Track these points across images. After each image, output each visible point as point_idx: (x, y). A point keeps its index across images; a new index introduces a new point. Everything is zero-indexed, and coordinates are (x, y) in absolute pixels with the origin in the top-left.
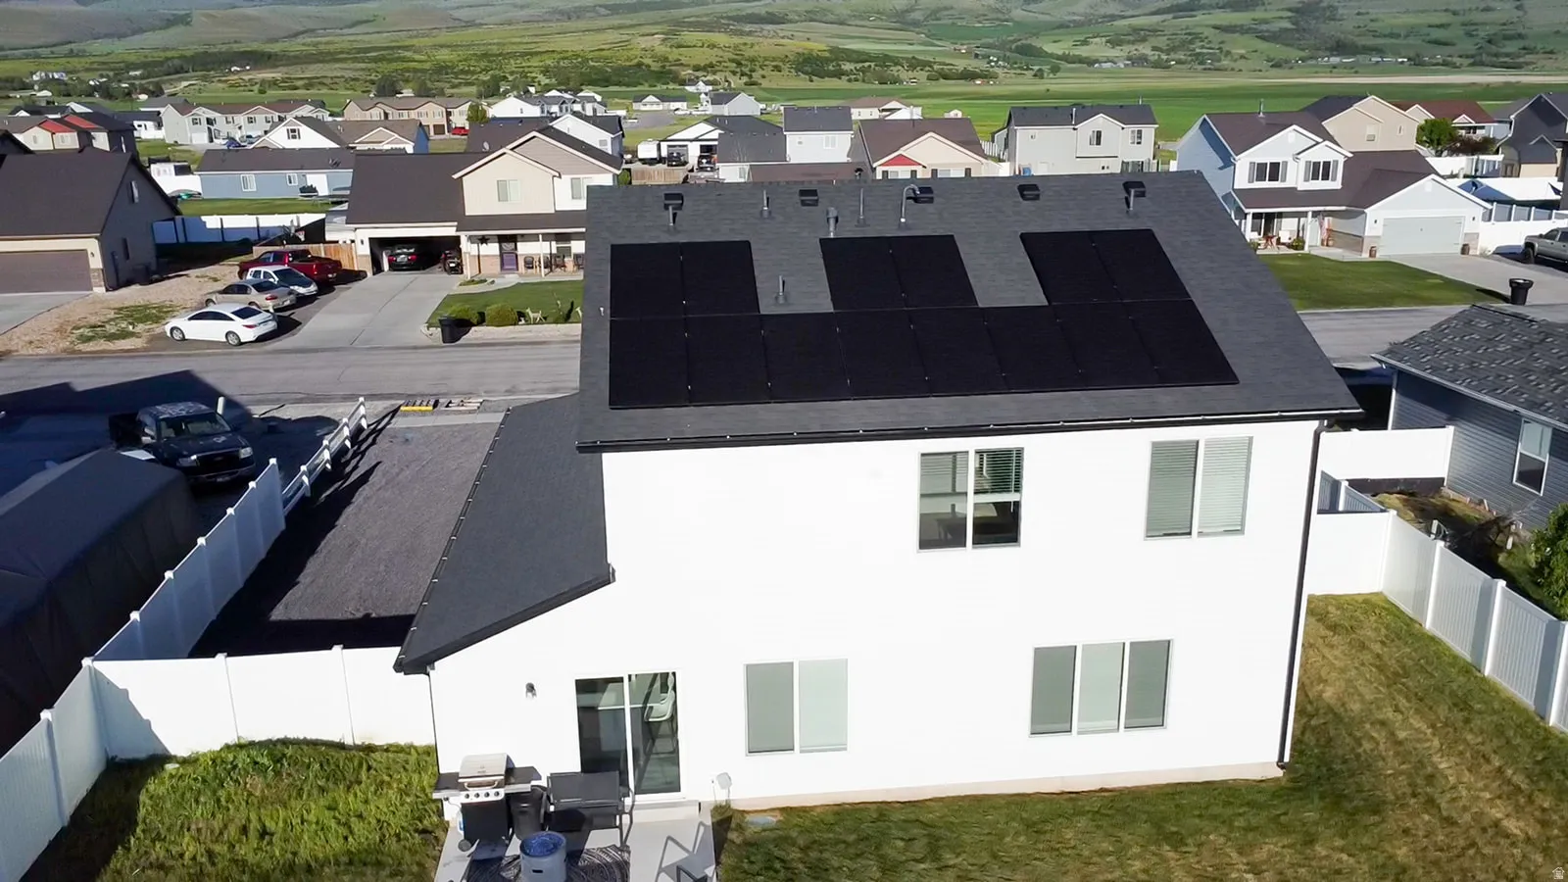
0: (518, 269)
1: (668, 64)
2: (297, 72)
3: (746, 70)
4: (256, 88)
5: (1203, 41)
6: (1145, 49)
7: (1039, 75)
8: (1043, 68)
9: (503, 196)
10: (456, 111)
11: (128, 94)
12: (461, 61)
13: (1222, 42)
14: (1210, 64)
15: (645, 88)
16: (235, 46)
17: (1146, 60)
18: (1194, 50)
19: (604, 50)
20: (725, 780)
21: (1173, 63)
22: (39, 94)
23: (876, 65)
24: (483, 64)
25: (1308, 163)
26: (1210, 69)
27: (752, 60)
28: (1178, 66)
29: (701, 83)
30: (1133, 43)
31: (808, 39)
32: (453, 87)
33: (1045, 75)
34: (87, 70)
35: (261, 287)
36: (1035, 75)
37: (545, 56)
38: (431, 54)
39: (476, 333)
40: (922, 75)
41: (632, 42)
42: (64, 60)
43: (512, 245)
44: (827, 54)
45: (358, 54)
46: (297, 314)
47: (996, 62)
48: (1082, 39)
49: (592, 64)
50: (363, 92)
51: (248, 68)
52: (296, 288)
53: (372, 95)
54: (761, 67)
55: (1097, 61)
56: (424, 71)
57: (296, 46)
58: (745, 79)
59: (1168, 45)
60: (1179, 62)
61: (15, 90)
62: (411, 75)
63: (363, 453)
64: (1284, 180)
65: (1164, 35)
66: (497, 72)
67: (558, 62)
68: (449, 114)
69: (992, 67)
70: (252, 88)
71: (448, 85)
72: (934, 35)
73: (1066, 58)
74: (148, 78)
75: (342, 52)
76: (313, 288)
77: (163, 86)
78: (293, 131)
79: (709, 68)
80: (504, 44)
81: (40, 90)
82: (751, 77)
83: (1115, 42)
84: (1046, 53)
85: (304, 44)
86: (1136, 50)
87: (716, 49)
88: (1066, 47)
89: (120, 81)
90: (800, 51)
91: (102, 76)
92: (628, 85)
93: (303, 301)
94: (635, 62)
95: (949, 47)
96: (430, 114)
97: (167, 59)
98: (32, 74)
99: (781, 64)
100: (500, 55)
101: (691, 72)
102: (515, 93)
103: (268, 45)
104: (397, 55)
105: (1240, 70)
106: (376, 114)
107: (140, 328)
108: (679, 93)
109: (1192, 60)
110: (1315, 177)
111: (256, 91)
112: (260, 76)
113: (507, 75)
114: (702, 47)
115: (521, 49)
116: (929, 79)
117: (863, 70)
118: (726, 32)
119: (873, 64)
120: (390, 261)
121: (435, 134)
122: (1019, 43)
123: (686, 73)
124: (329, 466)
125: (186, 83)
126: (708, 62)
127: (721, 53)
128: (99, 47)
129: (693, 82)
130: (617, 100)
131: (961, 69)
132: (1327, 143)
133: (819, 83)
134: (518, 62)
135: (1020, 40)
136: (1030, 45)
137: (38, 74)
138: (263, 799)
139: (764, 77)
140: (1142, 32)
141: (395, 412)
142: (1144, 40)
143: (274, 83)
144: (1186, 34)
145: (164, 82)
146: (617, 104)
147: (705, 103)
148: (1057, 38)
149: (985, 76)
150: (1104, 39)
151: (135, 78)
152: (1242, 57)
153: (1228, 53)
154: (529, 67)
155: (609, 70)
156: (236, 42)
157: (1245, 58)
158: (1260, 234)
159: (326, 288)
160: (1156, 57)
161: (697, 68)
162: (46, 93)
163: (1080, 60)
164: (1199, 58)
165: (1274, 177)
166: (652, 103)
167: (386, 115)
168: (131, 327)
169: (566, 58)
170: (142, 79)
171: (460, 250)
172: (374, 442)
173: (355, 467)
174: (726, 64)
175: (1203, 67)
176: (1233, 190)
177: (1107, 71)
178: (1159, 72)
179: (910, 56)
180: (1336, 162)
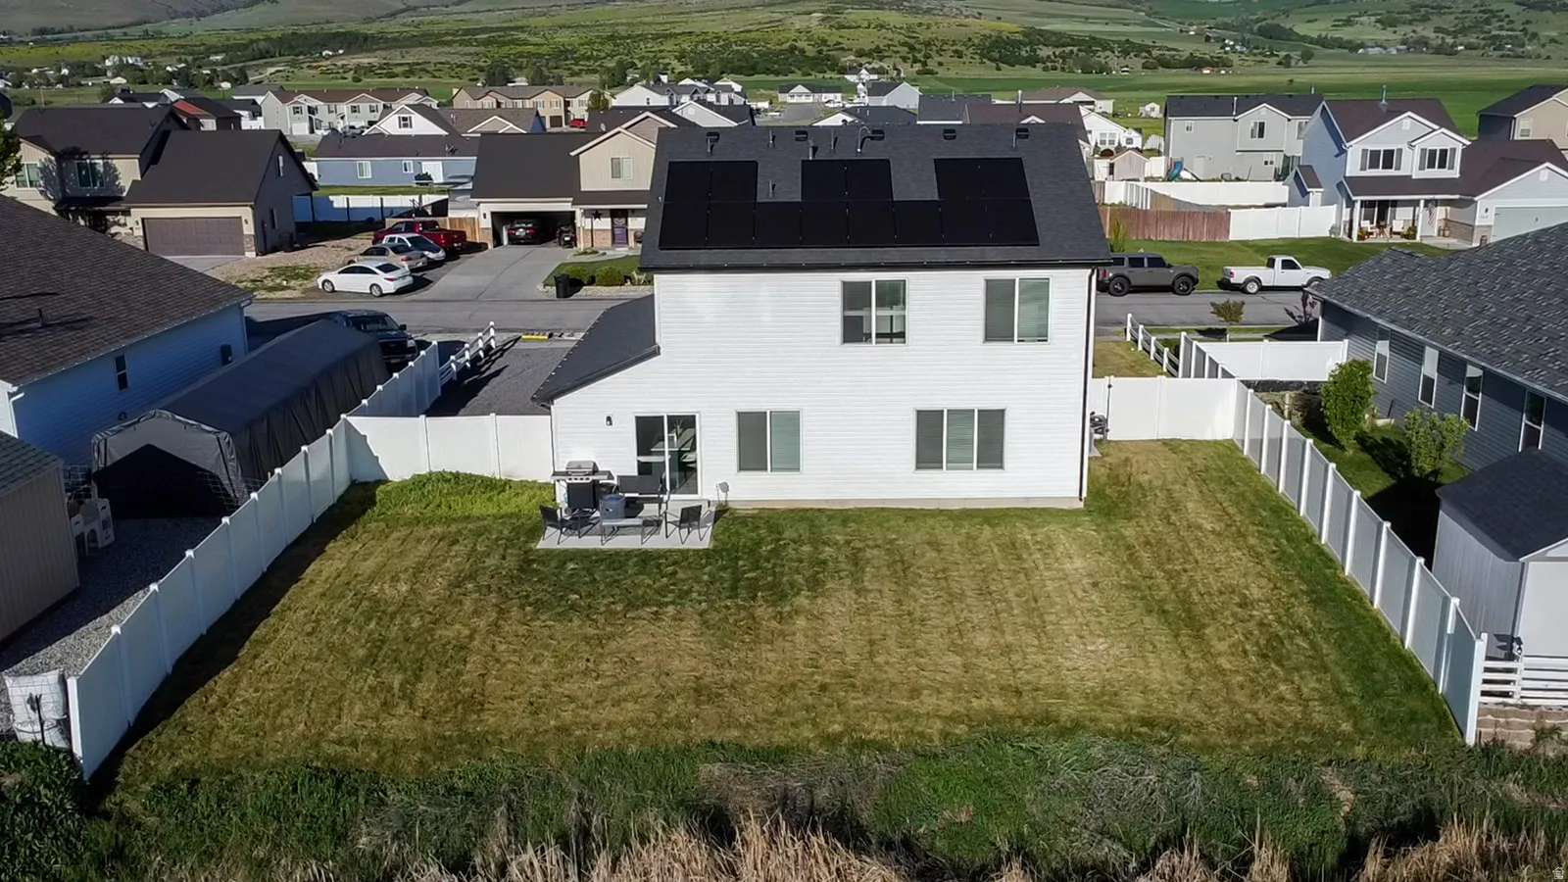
0: (627, 243)
1: (825, 49)
2: (396, 57)
3: (920, 56)
4: (350, 75)
5: (1502, 21)
6: (1427, 31)
7: (1285, 63)
8: (1292, 54)
9: (616, 172)
10: (575, 102)
11: (210, 82)
12: (582, 44)
13: (1528, 22)
14: (1509, 50)
15: (797, 76)
16: (326, 26)
17: (1426, 44)
18: (1490, 32)
19: (749, 31)
20: (725, 488)
21: (1460, 48)
22: (112, 82)
23: (1079, 50)
24: (608, 48)
25: (1423, 150)
26: (1508, 56)
27: (928, 44)
28: (1468, 52)
29: (864, 71)
30: (1410, 22)
31: (999, 18)
32: (572, 75)
33: (1293, 63)
34: (163, 54)
35: (397, 250)
36: (1279, 63)
37: (680, 39)
38: (549, 37)
39: (587, 291)
40: (1137, 63)
41: (784, 22)
42: (138, 44)
43: (623, 220)
44: (1021, 38)
45: (466, 36)
46: (429, 275)
47: (1232, 47)
48: (1344, 18)
49: (735, 48)
50: (471, 80)
51: (341, 52)
52: (426, 253)
53: (479, 84)
54: (937, 52)
55: (1362, 45)
56: (540, 56)
57: (393, 27)
58: (918, 67)
59: (1456, 25)
60: (1469, 47)
61: (87, 76)
62: (525, 60)
63: (494, 361)
64: (1398, 168)
65: (1451, 13)
66: (625, 57)
67: (696, 46)
68: (567, 104)
69: (1226, 53)
70: (345, 75)
71: (566, 73)
72: (1155, 13)
73: (1322, 42)
74: (232, 62)
75: (447, 34)
76: (441, 254)
77: (248, 72)
78: (405, 119)
79: (877, 53)
80: (633, 24)
81: (115, 76)
82: (925, 64)
83: (1388, 22)
84: (1297, 34)
85: (404, 25)
86: (1414, 31)
87: (884, 31)
88: (1323, 27)
89: (200, 67)
90: (987, 32)
91: (180, 61)
92: (777, 73)
93: (433, 264)
94: (786, 46)
95: (1174, 27)
96: (547, 104)
97: (252, 42)
98: (104, 58)
99: (963, 48)
100: (629, 37)
101: (853, 58)
102: (644, 82)
103: (363, 26)
104: (510, 38)
105: (1548, 58)
106: (488, 102)
107: (293, 283)
108: (837, 83)
109: (1486, 45)
110: (1431, 165)
111: (350, 79)
112: (354, 61)
113: (636, 61)
114: (868, 27)
115: (651, 30)
116: (1145, 67)
117: (1063, 57)
118: (898, 10)
119: (1075, 49)
120: (509, 234)
121: (552, 126)
122: (1264, 23)
123: (848, 59)
124: (468, 364)
125: (273, 70)
126: (873, 47)
127: (890, 35)
128: (176, 27)
129: (855, 70)
130: (762, 91)
131: (1186, 54)
132: (1443, 130)
133: (1007, 72)
134: (649, 45)
135: (1264, 19)
136: (1278, 25)
137: (111, 58)
138: (448, 494)
139: (940, 64)
140: (1423, 9)
141: (517, 340)
142: (1425, 19)
143: (370, 70)
144: (1481, 12)
145: (250, 67)
146: (762, 95)
147: (863, 94)
148: (1312, 17)
149: (1217, 63)
150: (1373, 19)
151: (216, 63)
152: (1553, 40)
153: (1535, 35)
154: (661, 51)
155: (755, 55)
156: (328, 22)
157: (1556, 42)
158: (1372, 223)
159: (452, 255)
160: (1440, 41)
161: (860, 54)
162: (120, 80)
163: (1340, 44)
164: (1496, 43)
165: (1388, 165)
166: (800, 95)
167: (499, 104)
168: (285, 283)
169: (704, 41)
170: (224, 65)
171: (574, 225)
172: (501, 355)
173: (488, 368)
174: (895, 49)
175: (1500, 53)
176: (1345, 177)
177: (1375, 58)
178: (1442, 59)
179: (1123, 39)
180: (1454, 150)
